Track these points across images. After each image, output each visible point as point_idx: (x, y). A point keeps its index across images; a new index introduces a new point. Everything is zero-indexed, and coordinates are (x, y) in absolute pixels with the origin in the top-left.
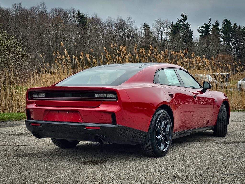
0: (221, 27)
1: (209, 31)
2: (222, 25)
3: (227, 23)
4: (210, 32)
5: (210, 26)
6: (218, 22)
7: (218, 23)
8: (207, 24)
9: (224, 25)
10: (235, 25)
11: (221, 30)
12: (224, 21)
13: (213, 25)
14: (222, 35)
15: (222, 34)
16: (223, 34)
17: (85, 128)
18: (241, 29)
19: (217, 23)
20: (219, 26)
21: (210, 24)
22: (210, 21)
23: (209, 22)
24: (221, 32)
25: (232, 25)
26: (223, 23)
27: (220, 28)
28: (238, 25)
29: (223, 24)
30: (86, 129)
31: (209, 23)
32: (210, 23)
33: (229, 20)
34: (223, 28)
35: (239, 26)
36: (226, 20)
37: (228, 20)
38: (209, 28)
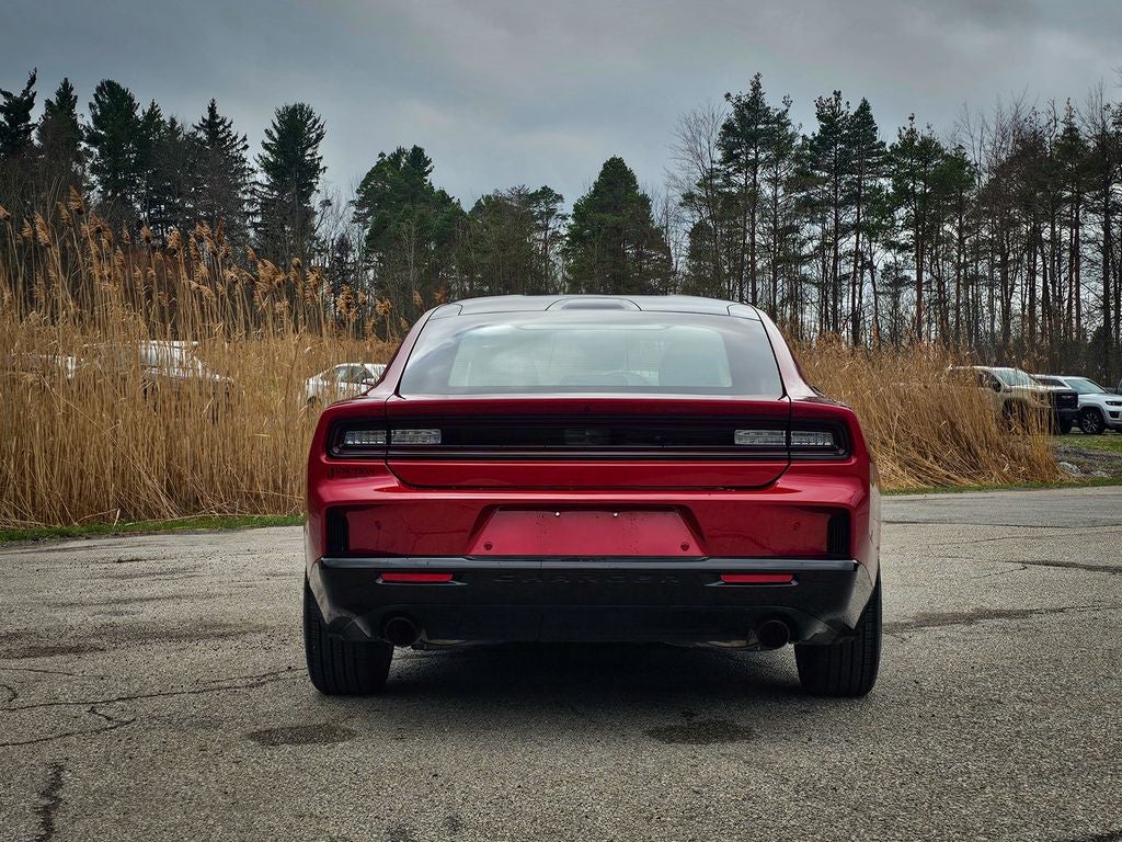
0: (84, 117)
1: (28, 131)
2: (91, 106)
3: (114, 99)
4: (34, 134)
5: (30, 104)
6: (72, 89)
7: (73, 93)
8: (17, 94)
9: (100, 107)
10: (153, 114)
11: (88, 131)
12: (100, 90)
13: (49, 103)
14: (91, 155)
15: (92, 149)
16: (96, 151)
17: (718, 580)
18: (182, 136)
19: (66, 97)
20: (78, 110)
21: (34, 94)
22: (32, 81)
23: (28, 88)
24: (87, 142)
25: (139, 114)
26: (95, 96)
27: (79, 121)
28: (165, 117)
29: (94, 102)
30: (726, 584)
31: (25, 93)
32: (33, 89)
33: (123, 86)
34: (96, 119)
35: (173, 122)
36: (110, 84)
37: (118, 86)
38: (29, 118)
